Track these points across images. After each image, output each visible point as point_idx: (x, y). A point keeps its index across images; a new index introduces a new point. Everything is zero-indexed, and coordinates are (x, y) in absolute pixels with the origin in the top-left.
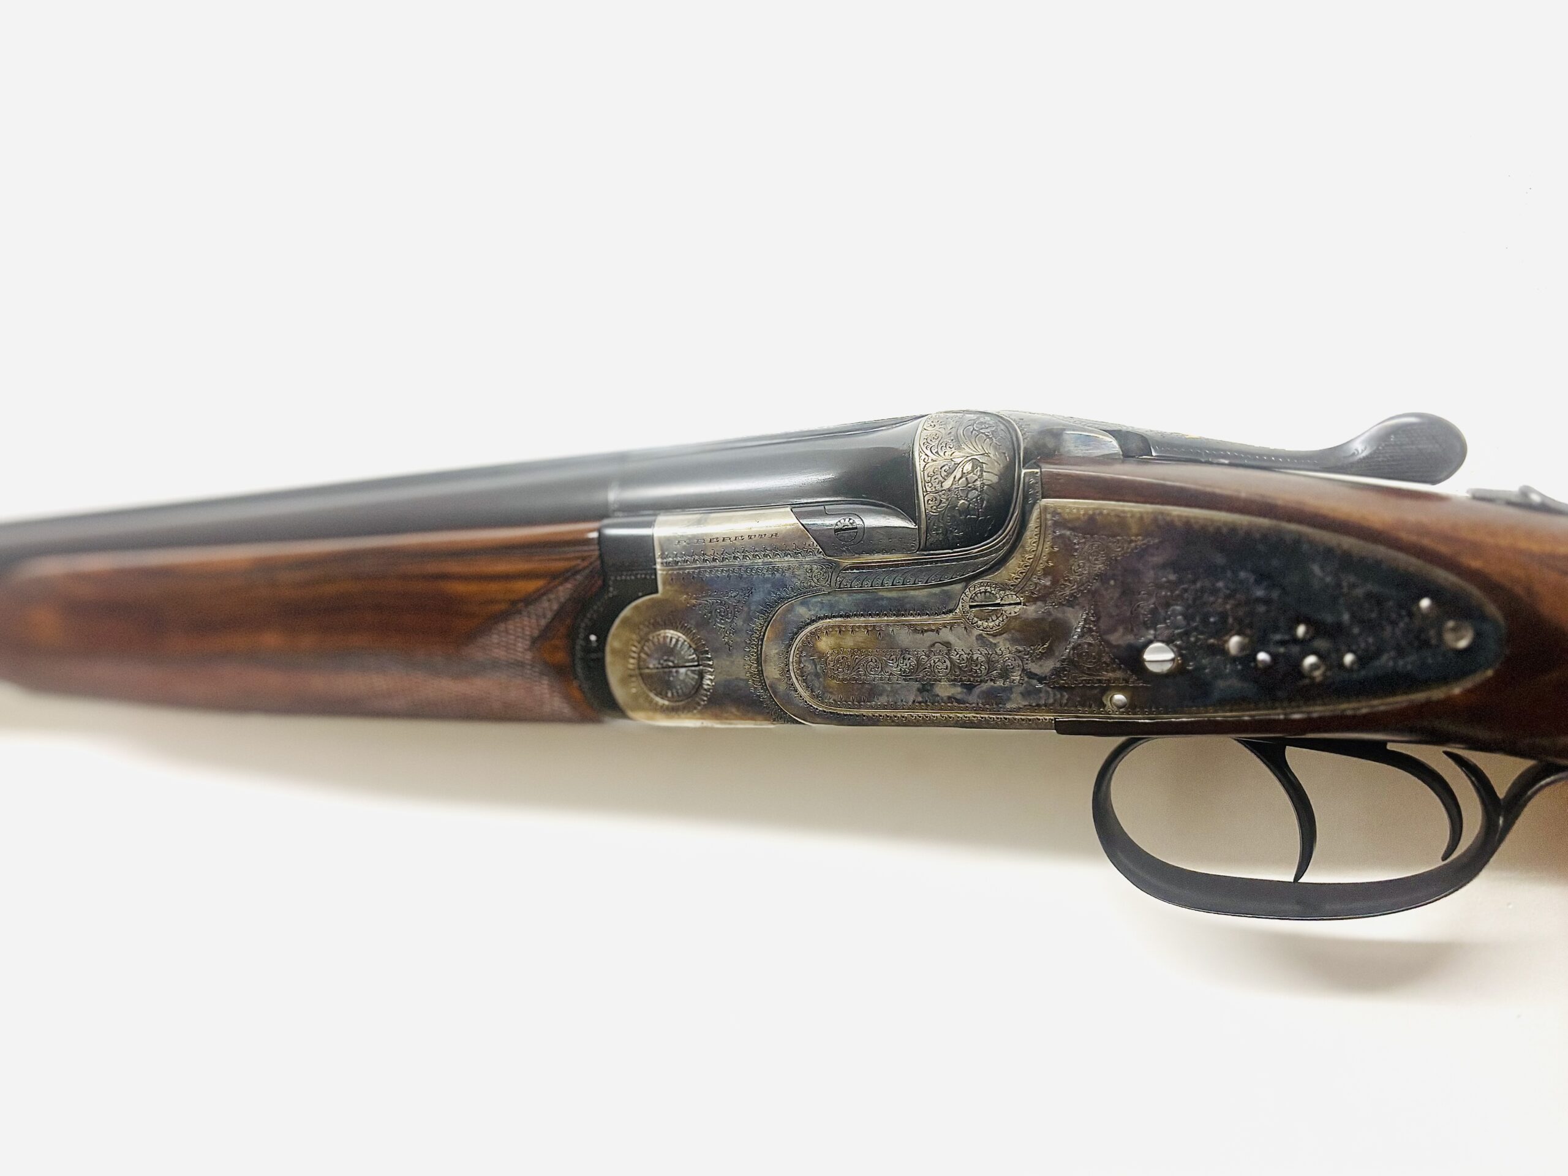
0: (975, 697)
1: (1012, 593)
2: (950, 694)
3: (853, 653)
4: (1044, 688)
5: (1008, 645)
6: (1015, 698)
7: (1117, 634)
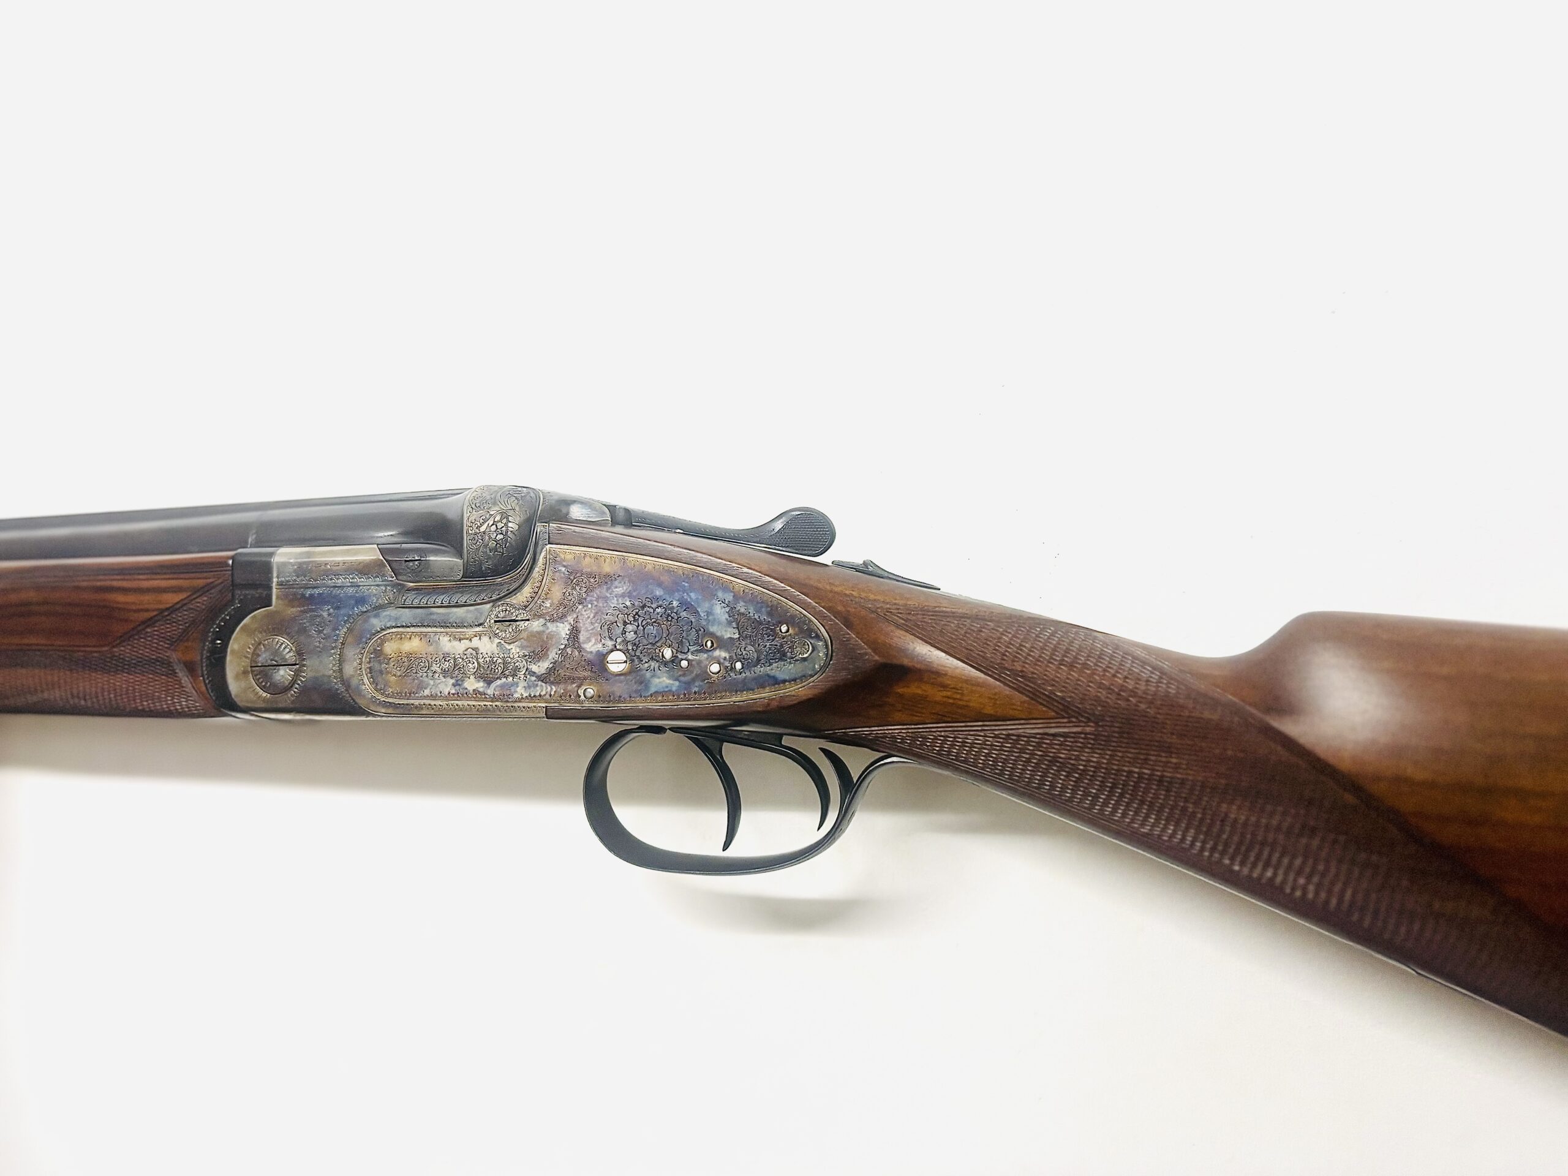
0: (493, 689)
1: (524, 612)
2: (475, 688)
3: (409, 655)
4: (540, 683)
5: (518, 651)
6: (520, 691)
7: (590, 644)
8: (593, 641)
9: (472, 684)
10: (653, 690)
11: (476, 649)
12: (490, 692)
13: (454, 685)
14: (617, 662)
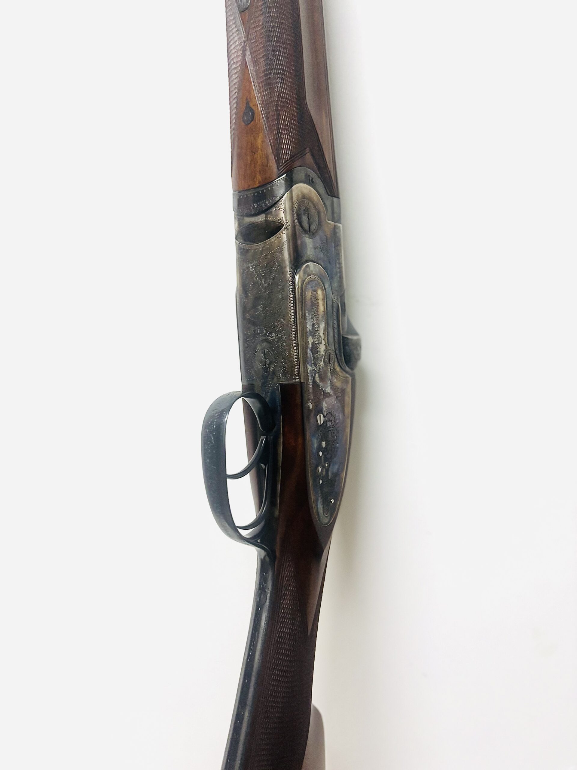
1: (333, 368)
2: (309, 342)
3: (318, 304)
4: (312, 378)
5: (322, 365)
6: (309, 368)
7: (325, 404)
8: (326, 405)
9: (310, 340)
10: (313, 439)
11: (321, 343)
12: (309, 351)
13: (310, 330)
14: (321, 419)
